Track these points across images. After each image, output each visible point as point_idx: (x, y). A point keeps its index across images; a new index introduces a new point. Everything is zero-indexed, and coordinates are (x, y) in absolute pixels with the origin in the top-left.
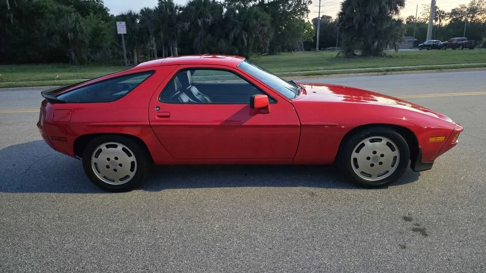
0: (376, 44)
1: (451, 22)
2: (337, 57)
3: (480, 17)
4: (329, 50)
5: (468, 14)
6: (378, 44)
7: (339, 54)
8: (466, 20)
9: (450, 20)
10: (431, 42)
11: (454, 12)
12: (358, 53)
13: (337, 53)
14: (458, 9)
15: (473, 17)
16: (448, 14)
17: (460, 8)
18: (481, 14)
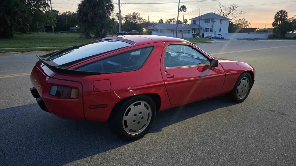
0: (103, 31)
1: (125, 22)
2: (80, 38)
3: (138, 21)
4: (62, 32)
5: (133, 19)
6: (104, 31)
7: (81, 36)
8: (132, 22)
9: (126, 21)
10: (122, 32)
11: (127, 17)
12: (93, 36)
13: (80, 35)
14: (128, 15)
15: (135, 21)
16: (124, 18)
17: (129, 15)
18: (138, 19)
